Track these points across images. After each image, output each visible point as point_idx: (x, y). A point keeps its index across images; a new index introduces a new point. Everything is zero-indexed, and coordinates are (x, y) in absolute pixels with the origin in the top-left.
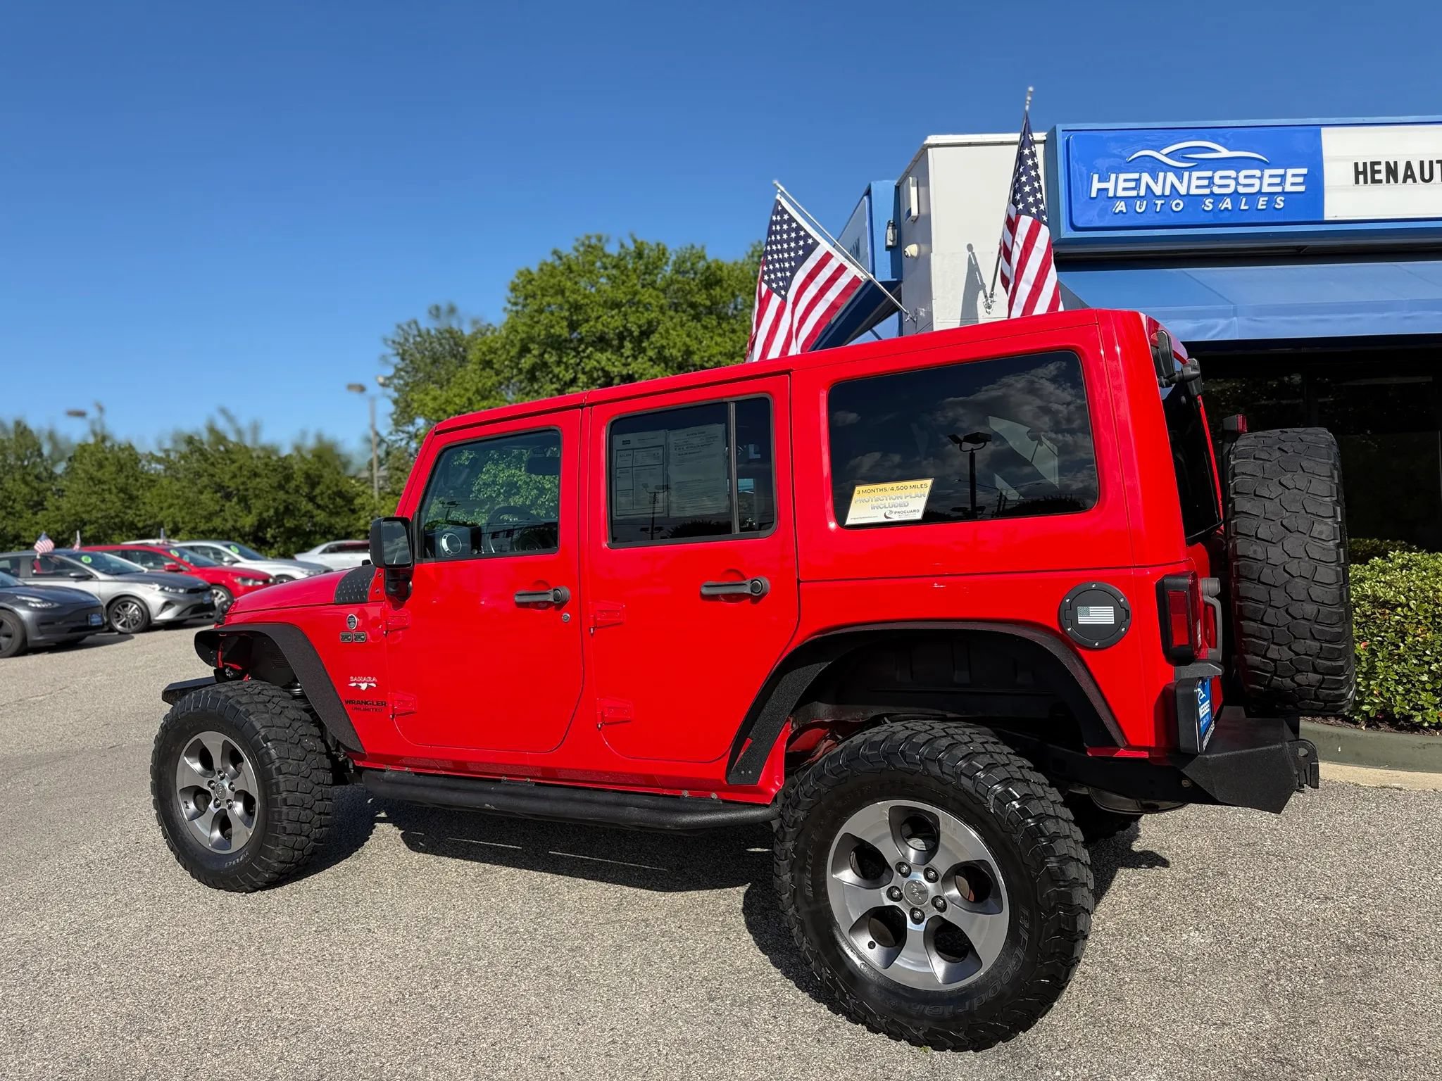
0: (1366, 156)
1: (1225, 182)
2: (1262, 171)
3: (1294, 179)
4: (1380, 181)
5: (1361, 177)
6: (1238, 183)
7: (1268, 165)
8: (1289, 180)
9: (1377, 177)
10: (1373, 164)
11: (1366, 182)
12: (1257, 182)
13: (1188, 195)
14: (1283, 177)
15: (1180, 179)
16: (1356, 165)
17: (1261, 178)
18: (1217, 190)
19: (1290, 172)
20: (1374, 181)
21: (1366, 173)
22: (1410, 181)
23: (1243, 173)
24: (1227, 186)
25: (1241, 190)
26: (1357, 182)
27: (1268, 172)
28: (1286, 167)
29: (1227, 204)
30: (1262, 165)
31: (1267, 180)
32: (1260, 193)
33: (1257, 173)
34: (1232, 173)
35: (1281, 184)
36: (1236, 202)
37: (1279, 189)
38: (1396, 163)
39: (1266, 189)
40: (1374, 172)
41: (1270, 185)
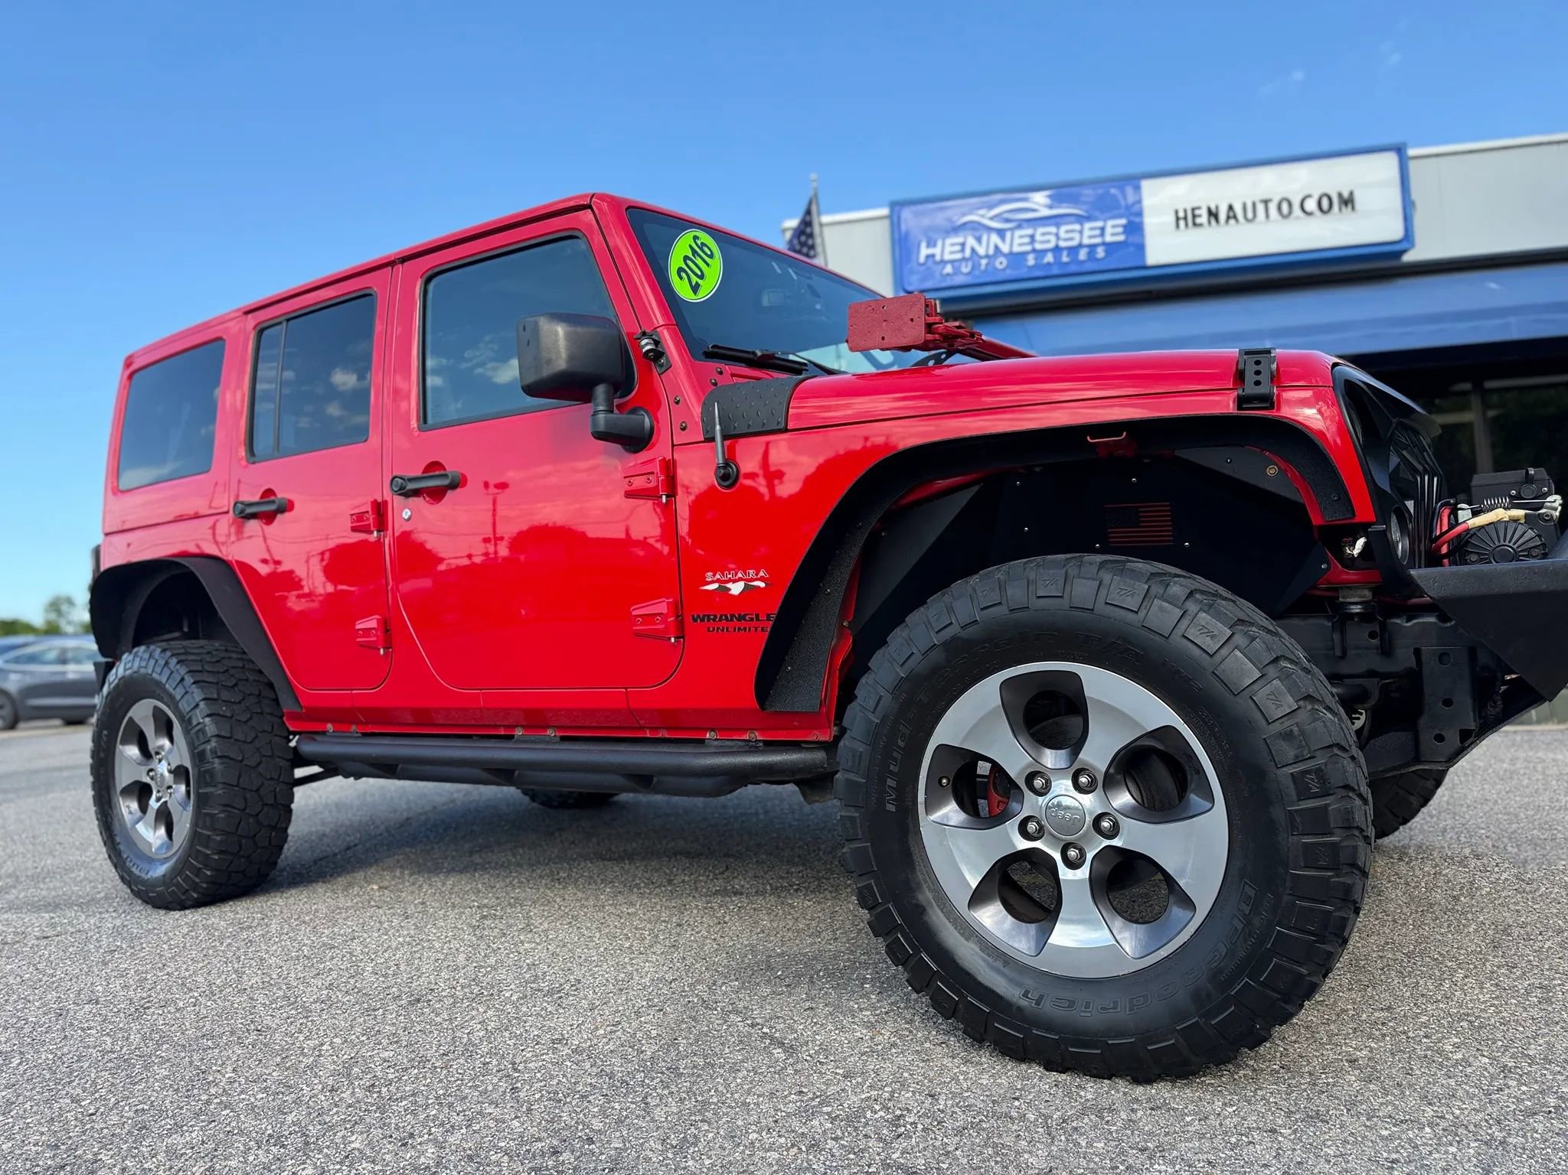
0: (1185, 204)
1: (1046, 239)
2: (1082, 225)
3: (1113, 230)
4: (1201, 225)
5: (1182, 223)
6: (1057, 235)
7: (1089, 218)
8: (1109, 230)
9: (1198, 221)
10: (1193, 210)
11: (1187, 225)
12: (1077, 236)
13: (1011, 254)
14: (1103, 229)
15: (1003, 238)
16: (1177, 212)
17: (1081, 232)
18: (1038, 246)
19: (1110, 223)
20: (1195, 224)
21: (1187, 219)
22: (1232, 222)
23: (1063, 229)
24: (1048, 241)
25: (1062, 244)
26: (1178, 226)
27: (1088, 225)
29: (1049, 258)
30: (1080, 219)
31: (1087, 233)
32: (1080, 246)
33: (1077, 227)
34: (1053, 229)
35: (1102, 234)
36: (1057, 257)
37: (1098, 240)
38: (1217, 208)
39: (1086, 241)
40: (1194, 216)
41: (1091, 237)
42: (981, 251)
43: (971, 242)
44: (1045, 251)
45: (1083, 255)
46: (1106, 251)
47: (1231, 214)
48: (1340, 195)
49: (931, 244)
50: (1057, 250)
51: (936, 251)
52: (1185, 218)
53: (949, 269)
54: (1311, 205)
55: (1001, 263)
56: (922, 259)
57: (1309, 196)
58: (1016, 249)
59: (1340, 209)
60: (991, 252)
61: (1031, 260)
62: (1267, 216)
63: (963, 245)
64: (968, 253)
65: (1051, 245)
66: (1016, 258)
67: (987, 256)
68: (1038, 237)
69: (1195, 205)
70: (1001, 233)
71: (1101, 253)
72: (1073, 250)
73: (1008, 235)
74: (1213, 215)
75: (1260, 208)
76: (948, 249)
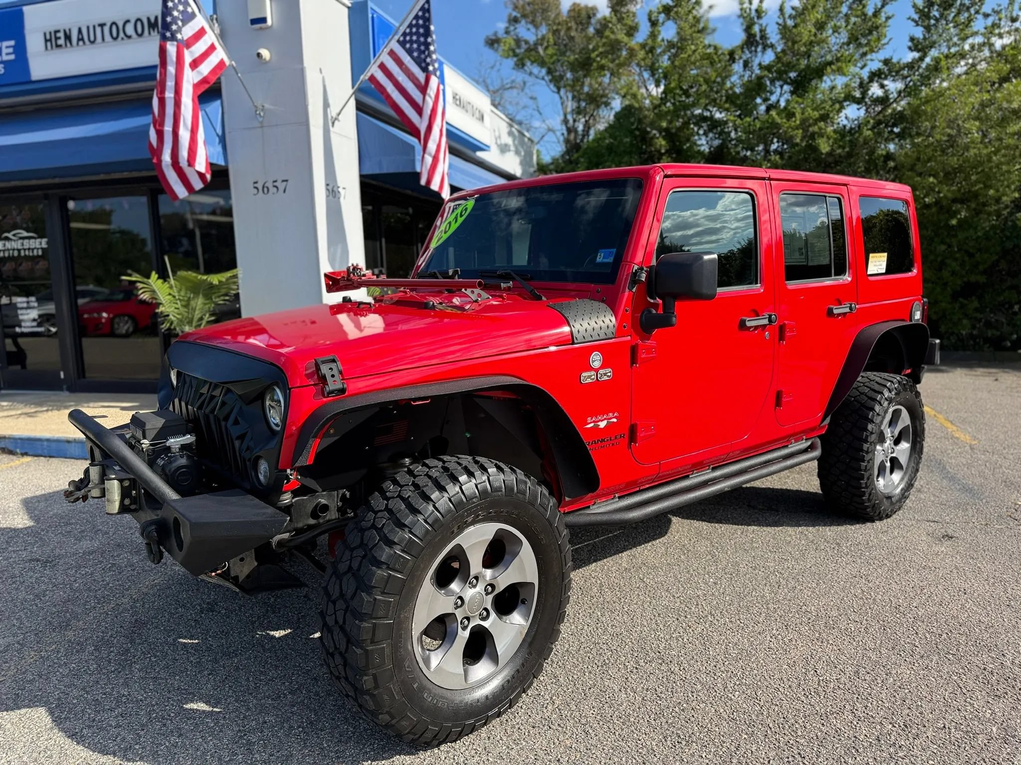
47: (80, 37)
48: (149, 19)
52: (50, 40)
54: (130, 30)
57: (128, 21)
59: (150, 33)
62: (103, 39)
69: (57, 28)
74: (68, 37)
75: (98, 30)
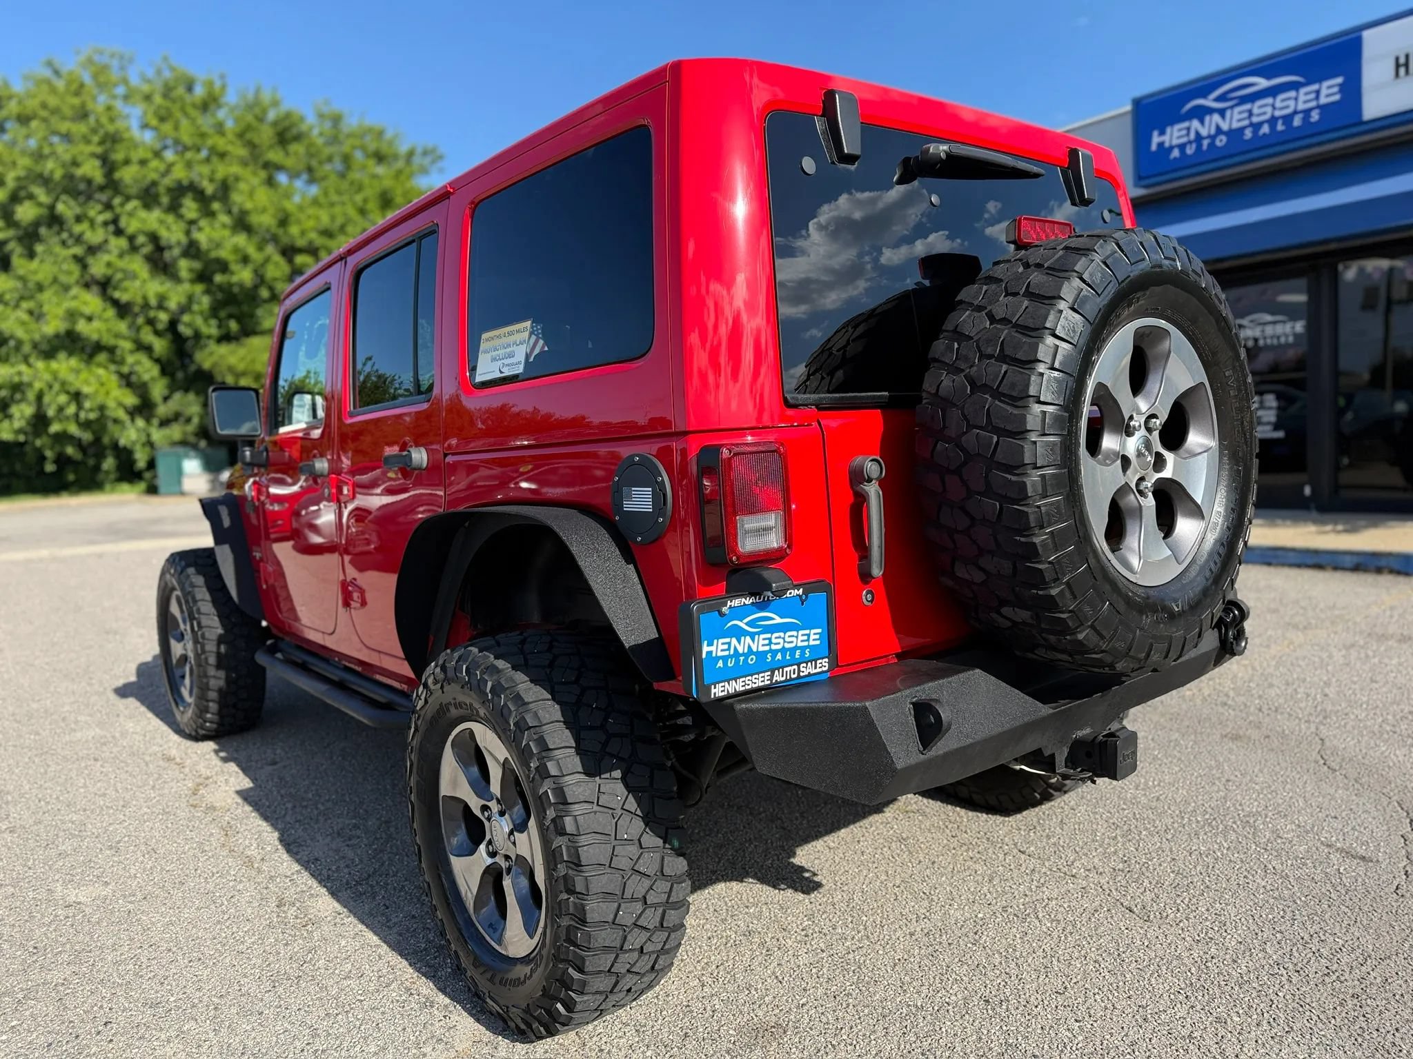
1: (1263, 110)
6: (1274, 108)
12: (1292, 103)
14: (1318, 92)
17: (1296, 99)
18: (1255, 120)
25: (1277, 113)
26: (1397, 75)
28: (1320, 80)
29: (1265, 129)
30: (1295, 86)
32: (1295, 112)
35: (1317, 98)
37: (1313, 104)
39: (1301, 107)
42: (1204, 132)
43: (1195, 124)
44: (1260, 124)
45: (1297, 121)
46: (1321, 114)
49: (1162, 133)
50: (1273, 121)
51: (1166, 139)
53: (1176, 153)
55: (1221, 141)
56: (1154, 147)
58: (1235, 125)
60: (1213, 131)
61: (1248, 134)
63: (1188, 129)
64: (1192, 136)
65: (1267, 117)
66: (1236, 134)
67: (1209, 136)
68: (1256, 111)
70: (1222, 112)
71: (1315, 116)
72: (1288, 119)
73: (1228, 113)
76: (1174, 135)
